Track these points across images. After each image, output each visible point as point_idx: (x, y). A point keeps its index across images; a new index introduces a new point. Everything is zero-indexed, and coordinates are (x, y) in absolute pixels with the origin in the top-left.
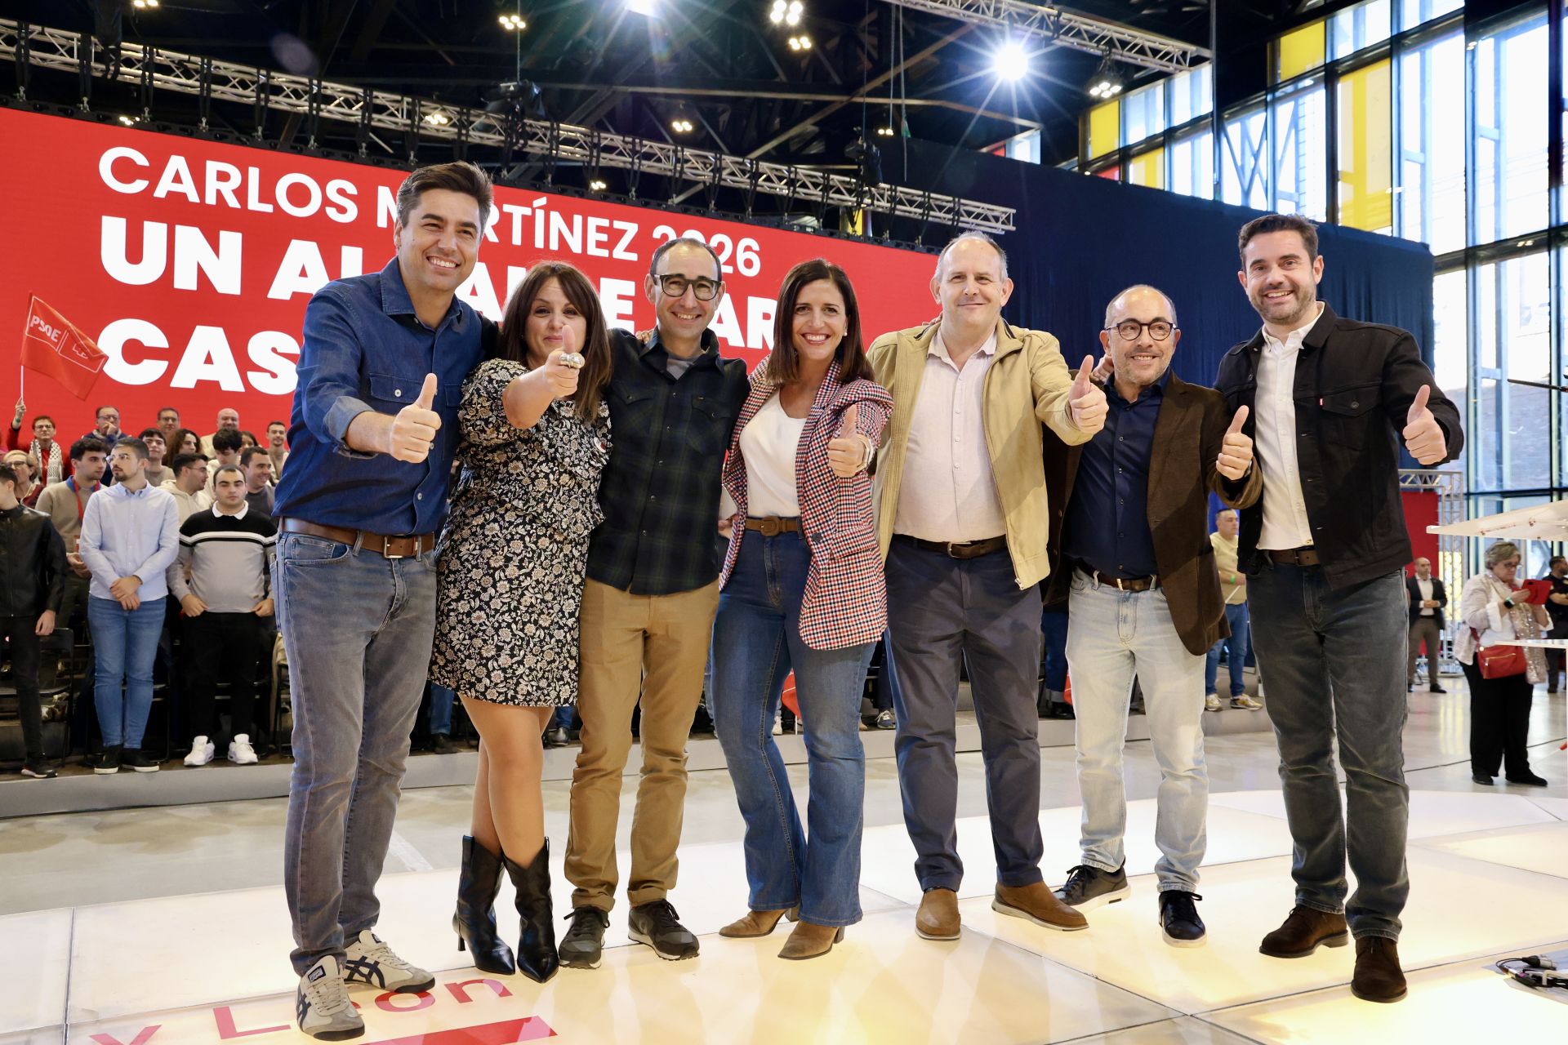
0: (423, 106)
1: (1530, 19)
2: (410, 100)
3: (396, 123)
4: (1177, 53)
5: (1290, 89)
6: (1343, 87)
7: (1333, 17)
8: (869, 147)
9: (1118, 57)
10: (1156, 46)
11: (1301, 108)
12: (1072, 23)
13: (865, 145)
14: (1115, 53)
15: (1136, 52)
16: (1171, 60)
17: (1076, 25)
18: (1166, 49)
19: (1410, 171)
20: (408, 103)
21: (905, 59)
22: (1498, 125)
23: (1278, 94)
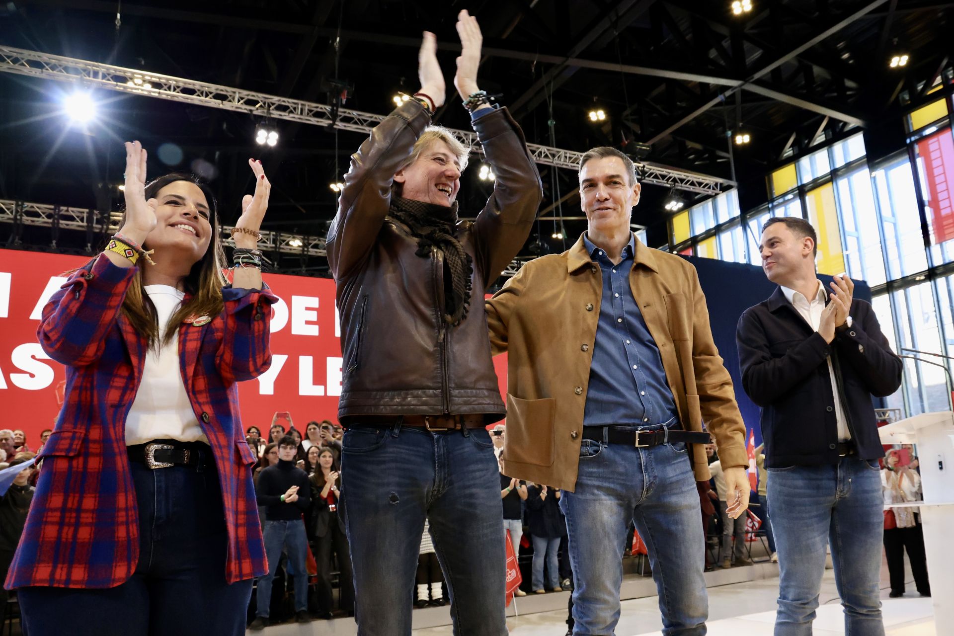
0: (282, 236)
1: (900, 159)
2: (274, 233)
3: (267, 247)
4: (713, 184)
5: (781, 200)
6: (809, 198)
7: (798, 161)
8: (543, 245)
9: (679, 188)
10: (700, 180)
11: (788, 210)
12: (652, 171)
13: (540, 244)
14: (678, 186)
15: (689, 185)
16: (709, 188)
17: (654, 171)
18: (706, 182)
19: (851, 241)
20: (273, 235)
21: (562, 196)
22: (893, 215)
23: (775, 203)
